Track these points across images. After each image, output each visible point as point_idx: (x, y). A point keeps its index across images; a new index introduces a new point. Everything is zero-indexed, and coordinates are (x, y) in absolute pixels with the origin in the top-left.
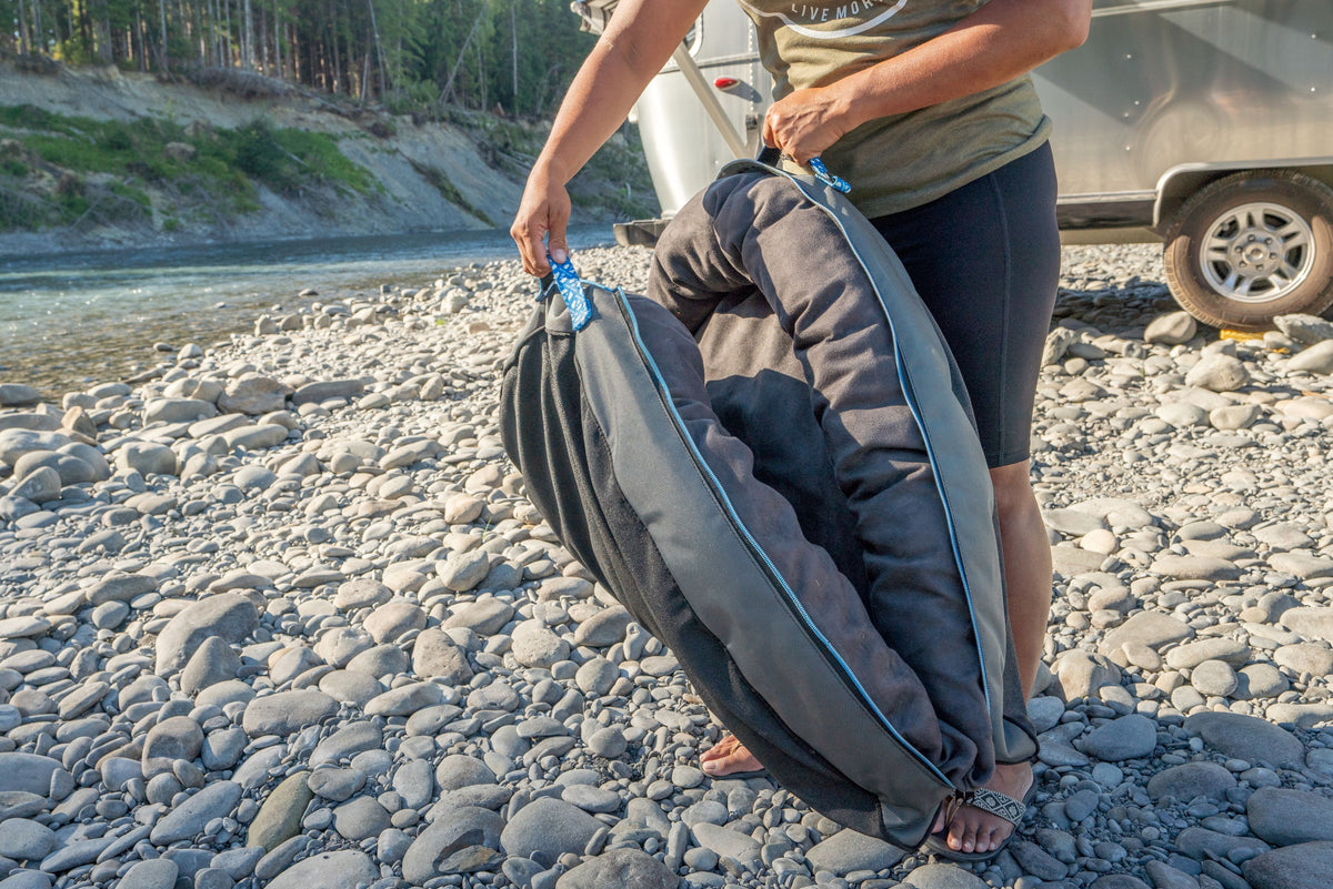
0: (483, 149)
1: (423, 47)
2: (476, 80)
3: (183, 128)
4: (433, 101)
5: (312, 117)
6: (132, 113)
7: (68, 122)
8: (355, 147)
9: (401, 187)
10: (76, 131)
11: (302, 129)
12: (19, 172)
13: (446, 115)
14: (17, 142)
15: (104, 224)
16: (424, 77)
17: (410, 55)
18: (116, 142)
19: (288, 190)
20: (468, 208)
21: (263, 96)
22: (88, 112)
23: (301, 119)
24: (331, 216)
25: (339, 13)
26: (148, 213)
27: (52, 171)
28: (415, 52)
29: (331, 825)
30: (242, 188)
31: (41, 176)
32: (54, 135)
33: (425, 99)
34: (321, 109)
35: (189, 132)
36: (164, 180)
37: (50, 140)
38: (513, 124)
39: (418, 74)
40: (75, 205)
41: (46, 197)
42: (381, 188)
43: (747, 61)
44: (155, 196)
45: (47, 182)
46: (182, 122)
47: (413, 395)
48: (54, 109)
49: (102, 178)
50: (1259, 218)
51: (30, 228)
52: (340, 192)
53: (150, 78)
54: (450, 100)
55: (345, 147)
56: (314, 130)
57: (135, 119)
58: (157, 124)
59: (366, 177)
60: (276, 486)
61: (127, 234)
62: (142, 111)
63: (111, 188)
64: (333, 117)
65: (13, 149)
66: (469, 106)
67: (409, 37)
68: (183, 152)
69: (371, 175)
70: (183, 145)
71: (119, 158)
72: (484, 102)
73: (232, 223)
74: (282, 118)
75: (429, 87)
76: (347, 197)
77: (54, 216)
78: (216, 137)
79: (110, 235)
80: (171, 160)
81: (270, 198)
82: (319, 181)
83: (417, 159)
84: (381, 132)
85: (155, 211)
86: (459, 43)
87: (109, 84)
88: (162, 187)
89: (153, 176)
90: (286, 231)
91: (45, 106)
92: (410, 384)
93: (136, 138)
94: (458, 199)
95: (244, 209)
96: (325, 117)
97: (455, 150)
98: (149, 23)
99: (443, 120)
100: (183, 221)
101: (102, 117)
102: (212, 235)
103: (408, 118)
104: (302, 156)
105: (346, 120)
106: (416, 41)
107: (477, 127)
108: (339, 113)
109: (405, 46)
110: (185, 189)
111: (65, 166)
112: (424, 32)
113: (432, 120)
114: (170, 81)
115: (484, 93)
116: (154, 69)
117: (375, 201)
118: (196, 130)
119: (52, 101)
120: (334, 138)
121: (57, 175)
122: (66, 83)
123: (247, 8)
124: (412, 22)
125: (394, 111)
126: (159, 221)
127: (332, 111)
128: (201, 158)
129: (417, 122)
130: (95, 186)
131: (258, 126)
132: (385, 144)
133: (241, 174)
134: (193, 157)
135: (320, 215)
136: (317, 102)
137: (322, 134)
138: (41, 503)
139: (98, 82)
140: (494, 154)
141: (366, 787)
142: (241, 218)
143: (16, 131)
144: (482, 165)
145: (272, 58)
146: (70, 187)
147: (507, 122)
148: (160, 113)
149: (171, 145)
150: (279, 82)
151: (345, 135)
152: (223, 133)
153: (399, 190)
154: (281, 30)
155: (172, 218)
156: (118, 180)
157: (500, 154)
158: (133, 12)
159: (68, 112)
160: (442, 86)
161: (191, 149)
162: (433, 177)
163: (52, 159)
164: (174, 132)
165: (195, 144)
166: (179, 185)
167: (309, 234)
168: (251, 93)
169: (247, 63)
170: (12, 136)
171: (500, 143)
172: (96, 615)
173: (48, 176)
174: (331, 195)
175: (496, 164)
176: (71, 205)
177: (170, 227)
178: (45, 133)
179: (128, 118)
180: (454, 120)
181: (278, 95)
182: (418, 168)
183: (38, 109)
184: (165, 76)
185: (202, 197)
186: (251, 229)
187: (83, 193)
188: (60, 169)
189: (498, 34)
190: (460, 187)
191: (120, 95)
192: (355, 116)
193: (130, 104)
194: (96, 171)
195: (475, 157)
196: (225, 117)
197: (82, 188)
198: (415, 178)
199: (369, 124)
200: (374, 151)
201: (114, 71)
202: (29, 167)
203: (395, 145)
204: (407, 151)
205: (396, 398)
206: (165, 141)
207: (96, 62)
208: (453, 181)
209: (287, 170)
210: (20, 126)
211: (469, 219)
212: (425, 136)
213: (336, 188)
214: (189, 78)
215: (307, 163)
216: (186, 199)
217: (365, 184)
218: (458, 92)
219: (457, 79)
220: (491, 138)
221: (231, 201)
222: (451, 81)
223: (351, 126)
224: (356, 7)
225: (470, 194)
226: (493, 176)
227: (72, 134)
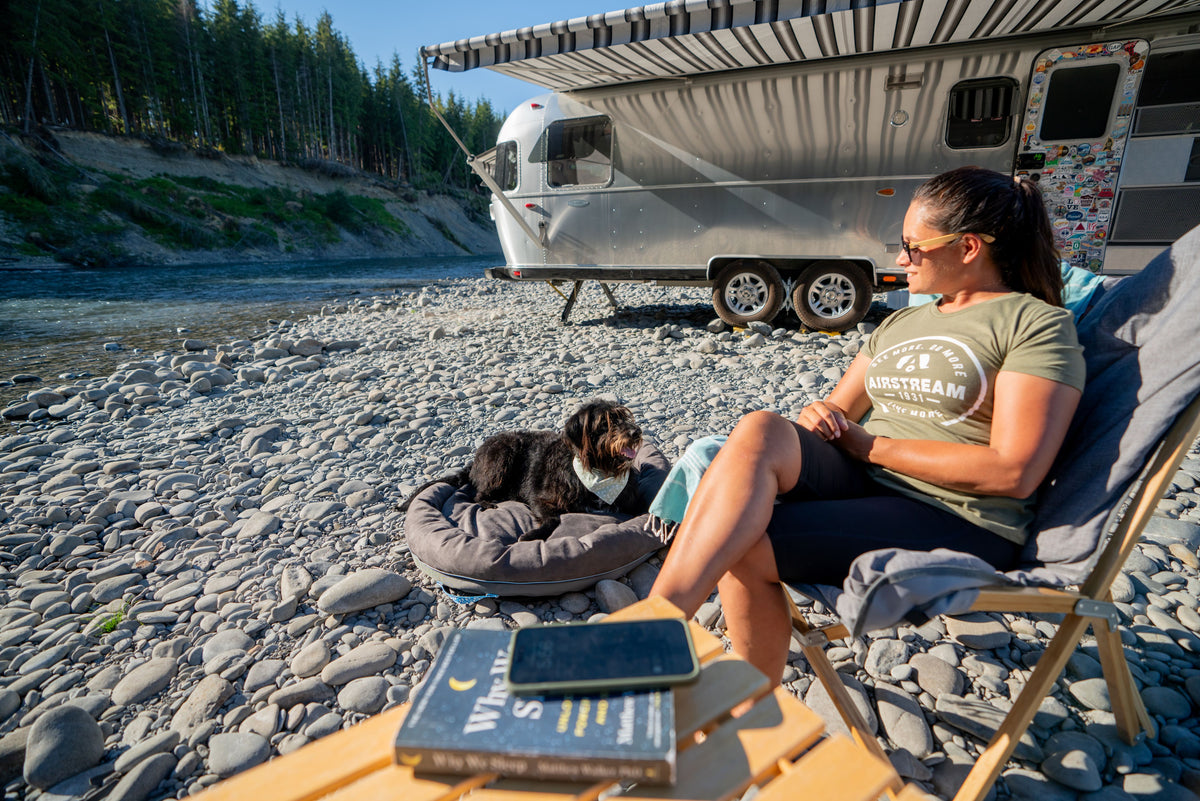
0: (466, 210)
1: (433, 151)
2: (464, 171)
3: (296, 193)
4: (439, 183)
5: (370, 189)
6: (266, 184)
7: (228, 187)
8: (395, 208)
9: (421, 231)
10: (233, 193)
11: (364, 196)
12: (201, 216)
13: (446, 190)
14: (198, 199)
15: (251, 248)
16: (434, 169)
17: (426, 156)
18: (257, 200)
19: (356, 230)
20: (458, 243)
21: (342, 176)
22: (240, 182)
23: (363, 190)
24: (381, 246)
25: (385, 130)
26: (276, 242)
27: (219, 216)
28: (429, 155)
30: (330, 229)
31: (213, 219)
32: (220, 195)
33: (434, 181)
34: (375, 185)
35: (299, 195)
36: (285, 224)
37: (218, 198)
38: (483, 197)
39: (430, 168)
40: (233, 236)
41: (217, 231)
42: (409, 231)
43: (539, 196)
44: (280, 232)
45: (217, 222)
46: (295, 189)
47: (383, 348)
48: (220, 180)
49: (249, 221)
50: (748, 279)
51: (208, 249)
52: (386, 233)
53: (276, 164)
54: (449, 182)
55: (388, 207)
56: (371, 197)
57: (267, 187)
58: (280, 190)
59: (401, 224)
61: (264, 253)
62: (272, 183)
63: (254, 226)
64: (382, 190)
65: (196, 202)
66: (460, 186)
68: (295, 207)
69: (404, 224)
70: (295, 203)
71: (259, 210)
73: (325, 249)
74: (352, 189)
75: (436, 175)
76: (390, 236)
77: (221, 242)
78: (314, 199)
79: (254, 253)
80: (289, 211)
81: (346, 235)
82: (374, 226)
83: (430, 216)
84: (409, 199)
85: (280, 240)
87: (252, 166)
88: (284, 227)
89: (279, 221)
90: (355, 253)
91: (215, 178)
92: (382, 343)
93: (268, 198)
94: (452, 238)
95: (331, 241)
96: (377, 190)
97: (450, 210)
98: (274, 131)
99: (444, 193)
100: (296, 247)
101: (248, 186)
102: (313, 255)
103: (425, 192)
104: (364, 211)
105: (389, 192)
106: (429, 148)
107: (464, 198)
108: (386, 188)
109: (423, 150)
110: (297, 228)
111: (226, 213)
112: (434, 143)
113: (438, 193)
114: (287, 166)
116: (278, 158)
117: (405, 238)
118: (303, 194)
119: (218, 175)
120: (382, 202)
121: (223, 218)
122: (227, 165)
123: (332, 125)
124: (427, 137)
125: (417, 188)
126: (282, 246)
127: (381, 186)
128: (307, 211)
129: (430, 194)
130: (245, 226)
131: (339, 193)
132: (411, 206)
133: (329, 221)
134: (302, 210)
135: (374, 245)
136: (373, 181)
137: (375, 199)
139: (245, 165)
140: (473, 214)
142: (330, 246)
143: (198, 192)
144: (467, 220)
145: (347, 155)
146: (230, 226)
147: (480, 196)
148: (282, 184)
149: (289, 203)
150: (352, 169)
151: (389, 200)
152: (318, 197)
153: (419, 232)
154: (352, 138)
155: (289, 245)
156: (259, 222)
157: (476, 214)
158: (265, 125)
159: (228, 182)
160: (444, 174)
161: (300, 205)
162: (439, 225)
163: (219, 209)
164: (290, 196)
165: (302, 202)
166: (293, 226)
167: (368, 256)
168: (334, 175)
169: (332, 158)
170: (195, 195)
171: (476, 208)
173: (217, 218)
174: (381, 234)
175: (474, 219)
176: (231, 236)
177: (289, 250)
178: (215, 194)
179: (264, 187)
180: (451, 194)
181: (350, 176)
182: (430, 220)
183: (210, 179)
184: (284, 163)
185: (307, 233)
186: (335, 252)
187: (238, 230)
188: (224, 215)
189: (476, 146)
190: (453, 231)
191: (259, 173)
192: (395, 190)
193: (264, 178)
194: (245, 217)
195: (462, 215)
196: (321, 188)
197: (238, 226)
198: (429, 226)
199: (403, 194)
200: (405, 210)
201: (254, 158)
202: (206, 213)
203: (417, 207)
204: (424, 210)
205: (374, 349)
206: (286, 201)
207: (245, 153)
208: (449, 228)
209: (356, 219)
210: (199, 189)
211: (458, 249)
212: (434, 202)
213: (383, 230)
214: (298, 164)
215: (367, 216)
216: (297, 234)
217: (400, 228)
218: (453, 178)
219: (453, 170)
220: (471, 204)
221: (324, 235)
222: (449, 172)
223: (392, 195)
224: (395, 127)
225: (460, 236)
226: (472, 226)
227: (231, 195)
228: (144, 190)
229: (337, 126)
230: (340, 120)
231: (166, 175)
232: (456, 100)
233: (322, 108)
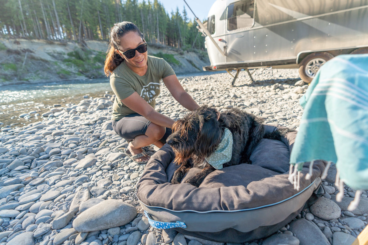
0: (199, 57)
1: (189, 38)
2: (198, 44)
5: (169, 51)
8: (177, 57)
9: (185, 64)
11: (168, 53)
16: (189, 43)
20: (196, 67)
21: (161, 48)
25: (174, 32)
28: (187, 39)
33: (189, 47)
34: (171, 50)
38: (205, 52)
42: (181, 64)
54: (194, 48)
55: (175, 57)
64: (173, 51)
66: (197, 49)
67: (186, 36)
69: (179, 62)
72: (200, 47)
74: (164, 52)
75: (190, 45)
76: (175, 66)
84: (181, 54)
86: (195, 37)
94: (195, 66)
96: (171, 52)
97: (194, 57)
99: (192, 51)
103: (186, 51)
104: (168, 58)
107: (198, 52)
112: (189, 35)
113: (190, 51)
117: (180, 66)
120: (173, 55)
123: (158, 32)
124: (187, 33)
125: (184, 50)
129: (188, 52)
131: (159, 53)
132: (182, 56)
136: (170, 49)
137: (171, 55)
144: (199, 60)
145: (162, 41)
150: (164, 46)
151: (175, 55)
154: (164, 36)
160: (192, 44)
162: (190, 62)
168: (159, 48)
169: (158, 43)
175: (202, 59)
180: (194, 51)
181: (163, 48)
182: (188, 60)
190: (195, 64)
192: (177, 51)
195: (198, 58)
196: (155, 52)
198: (187, 62)
199: (179, 52)
200: (180, 57)
203: (184, 56)
204: (186, 57)
211: (197, 69)
212: (189, 55)
213: (173, 64)
215: (168, 60)
217: (178, 63)
218: (195, 46)
220: (201, 54)
222: (194, 44)
223: (176, 53)
224: (177, 30)
225: (197, 65)
226: (201, 62)
229: (160, 32)
230: (160, 30)
233: (155, 27)
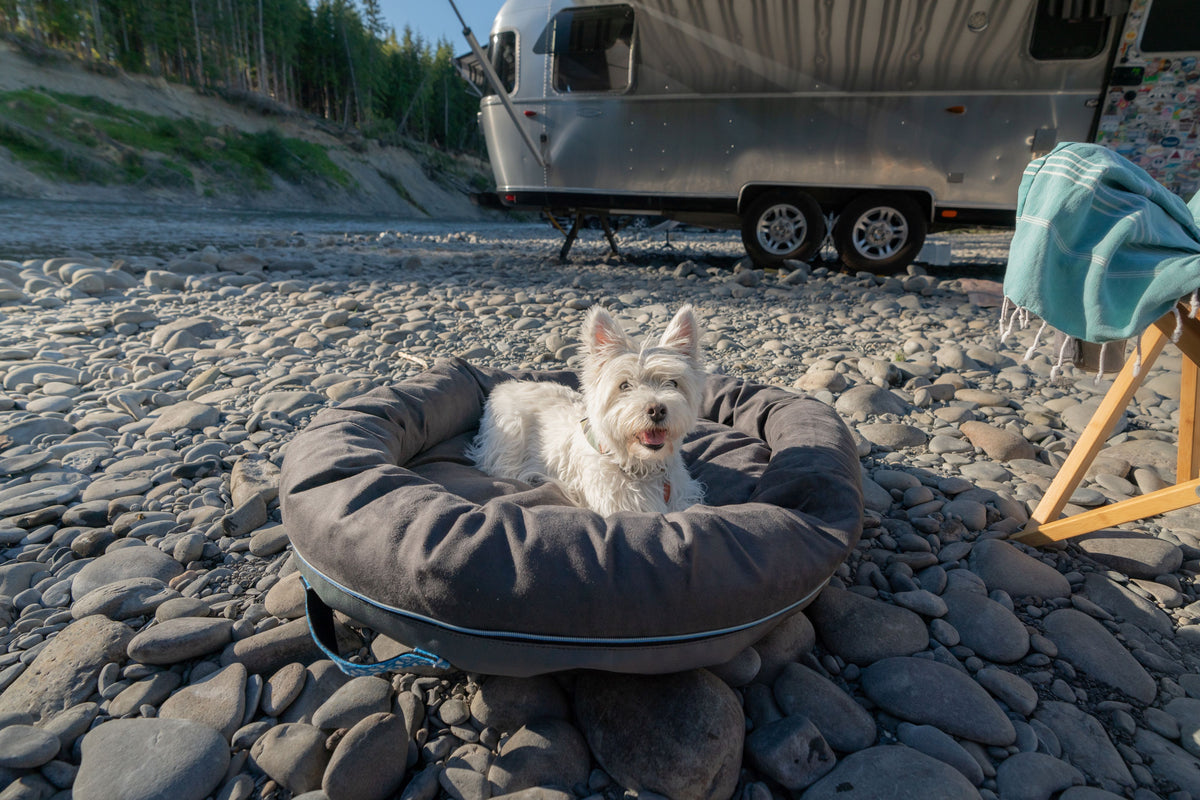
0: (424, 167)
1: (386, 96)
2: (421, 122)
3: (216, 128)
4: (392, 132)
5: (310, 133)
6: (178, 113)
7: (127, 113)
8: (339, 156)
9: (371, 186)
10: (135, 120)
11: (303, 139)
12: (90, 144)
13: (401, 142)
14: (87, 122)
15: (159, 187)
16: (387, 116)
17: (377, 100)
18: (166, 132)
19: (293, 178)
20: (414, 203)
21: (275, 114)
22: (142, 107)
23: (302, 133)
24: (323, 199)
25: (328, 65)
26: (193, 184)
27: (116, 146)
28: (381, 99)
29: (230, 383)
30: (260, 173)
31: (107, 149)
32: (117, 120)
33: (387, 130)
34: (316, 128)
35: (221, 131)
36: (203, 163)
37: (114, 123)
38: (443, 154)
39: (383, 114)
40: (134, 171)
41: (113, 163)
42: (358, 185)
43: (542, 102)
44: (197, 173)
45: (113, 153)
46: (215, 124)
48: (116, 102)
49: (156, 155)
50: (784, 212)
51: (101, 184)
52: (330, 185)
53: (190, 90)
54: (404, 134)
55: (332, 155)
56: (311, 142)
57: (180, 117)
58: (196, 122)
59: (347, 176)
60: (244, 295)
61: (176, 195)
62: (185, 112)
63: (163, 163)
64: (325, 134)
65: (84, 126)
66: (417, 139)
67: (376, 88)
68: (217, 145)
69: (350, 176)
70: (217, 140)
71: (168, 143)
72: (426, 137)
73: (254, 196)
74: (289, 131)
75: (390, 123)
76: (335, 189)
77: (119, 177)
78: (241, 138)
79: (163, 195)
80: (208, 148)
81: (280, 183)
82: (315, 176)
83: (381, 169)
84: (358, 149)
85: (196, 182)
86: (410, 96)
87: (159, 90)
88: (201, 167)
89: (195, 158)
90: (291, 205)
91: (109, 99)
93: (181, 130)
94: (407, 197)
95: (262, 188)
96: (319, 134)
97: (405, 165)
98: (189, 51)
99: (399, 145)
100: (218, 191)
101: (155, 113)
102: (239, 203)
103: (376, 142)
104: (303, 157)
105: (333, 138)
106: (381, 91)
107: (421, 153)
108: (328, 132)
109: (373, 92)
110: (219, 169)
111: (127, 144)
112: (387, 85)
113: (392, 145)
114: (205, 94)
115: (426, 131)
116: (193, 83)
117: (353, 192)
118: (226, 130)
119: (114, 96)
120: (325, 148)
121: (121, 149)
122: (125, 85)
123: (262, 51)
124: (379, 78)
125: (366, 136)
126: (200, 189)
127: (324, 130)
128: (231, 150)
129: (382, 144)
130: (150, 160)
131: (271, 133)
132: (360, 156)
133: (260, 165)
134: (224, 149)
135: (315, 197)
136: (313, 123)
137: (316, 145)
138: (90, 294)
139: (150, 87)
140: (432, 172)
141: (253, 372)
142: (260, 193)
143: (86, 114)
144: (424, 177)
145: (281, 90)
146: (131, 159)
147: (439, 152)
148: (198, 115)
149: (208, 139)
150: (287, 107)
151: (332, 147)
152: (246, 135)
153: (369, 187)
154: (287, 69)
155: (209, 188)
156: (168, 158)
157: (435, 172)
158: (175, 41)
159: (127, 106)
160: (399, 122)
161: (222, 143)
162: (392, 181)
163: (116, 138)
164: (209, 130)
165: (226, 140)
166: (214, 167)
167: (308, 209)
168: (266, 111)
169: (264, 92)
170: (81, 117)
171: (436, 166)
172: (117, 328)
173: (113, 149)
174: (323, 185)
175: (433, 178)
176: (132, 171)
177: (208, 194)
178: (109, 118)
179: (175, 116)
180: (406, 147)
181: (285, 115)
182: (382, 175)
183: (104, 101)
184: (202, 90)
185: (231, 176)
186: (265, 200)
187: (141, 164)
188: (123, 145)
189: (436, 94)
190: (409, 190)
191: (168, 99)
192: (340, 136)
193: (176, 106)
194: (151, 150)
195: (419, 172)
196: (249, 125)
197: (141, 161)
198: (381, 182)
199: (349, 142)
200: (352, 160)
201: (162, 81)
202: (98, 140)
203: (366, 158)
204: (375, 162)
206: (203, 135)
207: (148, 72)
208: (405, 186)
209: (292, 165)
210: (88, 111)
211: (415, 210)
212: (387, 155)
213: (327, 182)
214: (220, 93)
215: (306, 163)
216: (219, 177)
217: (347, 181)
218: (410, 128)
219: (409, 120)
220: (430, 161)
221: (253, 181)
222: (404, 121)
223: (336, 142)
224: (339, 60)
225: (416, 195)
226: (431, 186)
227: (131, 122)
228: (12, 105)
229: (268, 53)
230: (272, 46)
231: (42, 89)
232: (413, 38)
233: (249, 28)
